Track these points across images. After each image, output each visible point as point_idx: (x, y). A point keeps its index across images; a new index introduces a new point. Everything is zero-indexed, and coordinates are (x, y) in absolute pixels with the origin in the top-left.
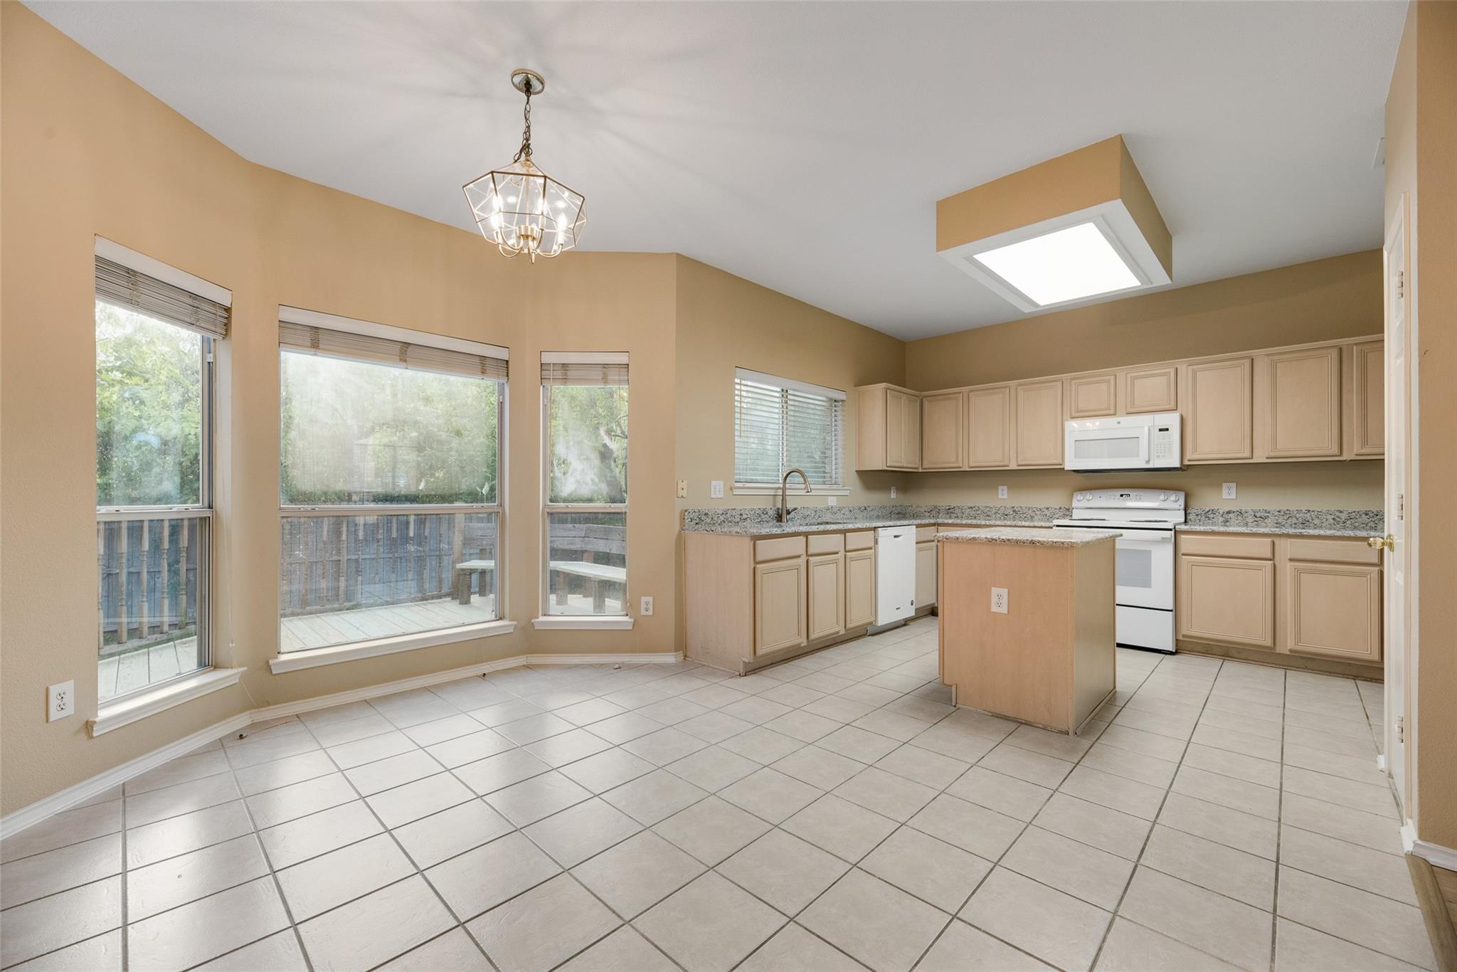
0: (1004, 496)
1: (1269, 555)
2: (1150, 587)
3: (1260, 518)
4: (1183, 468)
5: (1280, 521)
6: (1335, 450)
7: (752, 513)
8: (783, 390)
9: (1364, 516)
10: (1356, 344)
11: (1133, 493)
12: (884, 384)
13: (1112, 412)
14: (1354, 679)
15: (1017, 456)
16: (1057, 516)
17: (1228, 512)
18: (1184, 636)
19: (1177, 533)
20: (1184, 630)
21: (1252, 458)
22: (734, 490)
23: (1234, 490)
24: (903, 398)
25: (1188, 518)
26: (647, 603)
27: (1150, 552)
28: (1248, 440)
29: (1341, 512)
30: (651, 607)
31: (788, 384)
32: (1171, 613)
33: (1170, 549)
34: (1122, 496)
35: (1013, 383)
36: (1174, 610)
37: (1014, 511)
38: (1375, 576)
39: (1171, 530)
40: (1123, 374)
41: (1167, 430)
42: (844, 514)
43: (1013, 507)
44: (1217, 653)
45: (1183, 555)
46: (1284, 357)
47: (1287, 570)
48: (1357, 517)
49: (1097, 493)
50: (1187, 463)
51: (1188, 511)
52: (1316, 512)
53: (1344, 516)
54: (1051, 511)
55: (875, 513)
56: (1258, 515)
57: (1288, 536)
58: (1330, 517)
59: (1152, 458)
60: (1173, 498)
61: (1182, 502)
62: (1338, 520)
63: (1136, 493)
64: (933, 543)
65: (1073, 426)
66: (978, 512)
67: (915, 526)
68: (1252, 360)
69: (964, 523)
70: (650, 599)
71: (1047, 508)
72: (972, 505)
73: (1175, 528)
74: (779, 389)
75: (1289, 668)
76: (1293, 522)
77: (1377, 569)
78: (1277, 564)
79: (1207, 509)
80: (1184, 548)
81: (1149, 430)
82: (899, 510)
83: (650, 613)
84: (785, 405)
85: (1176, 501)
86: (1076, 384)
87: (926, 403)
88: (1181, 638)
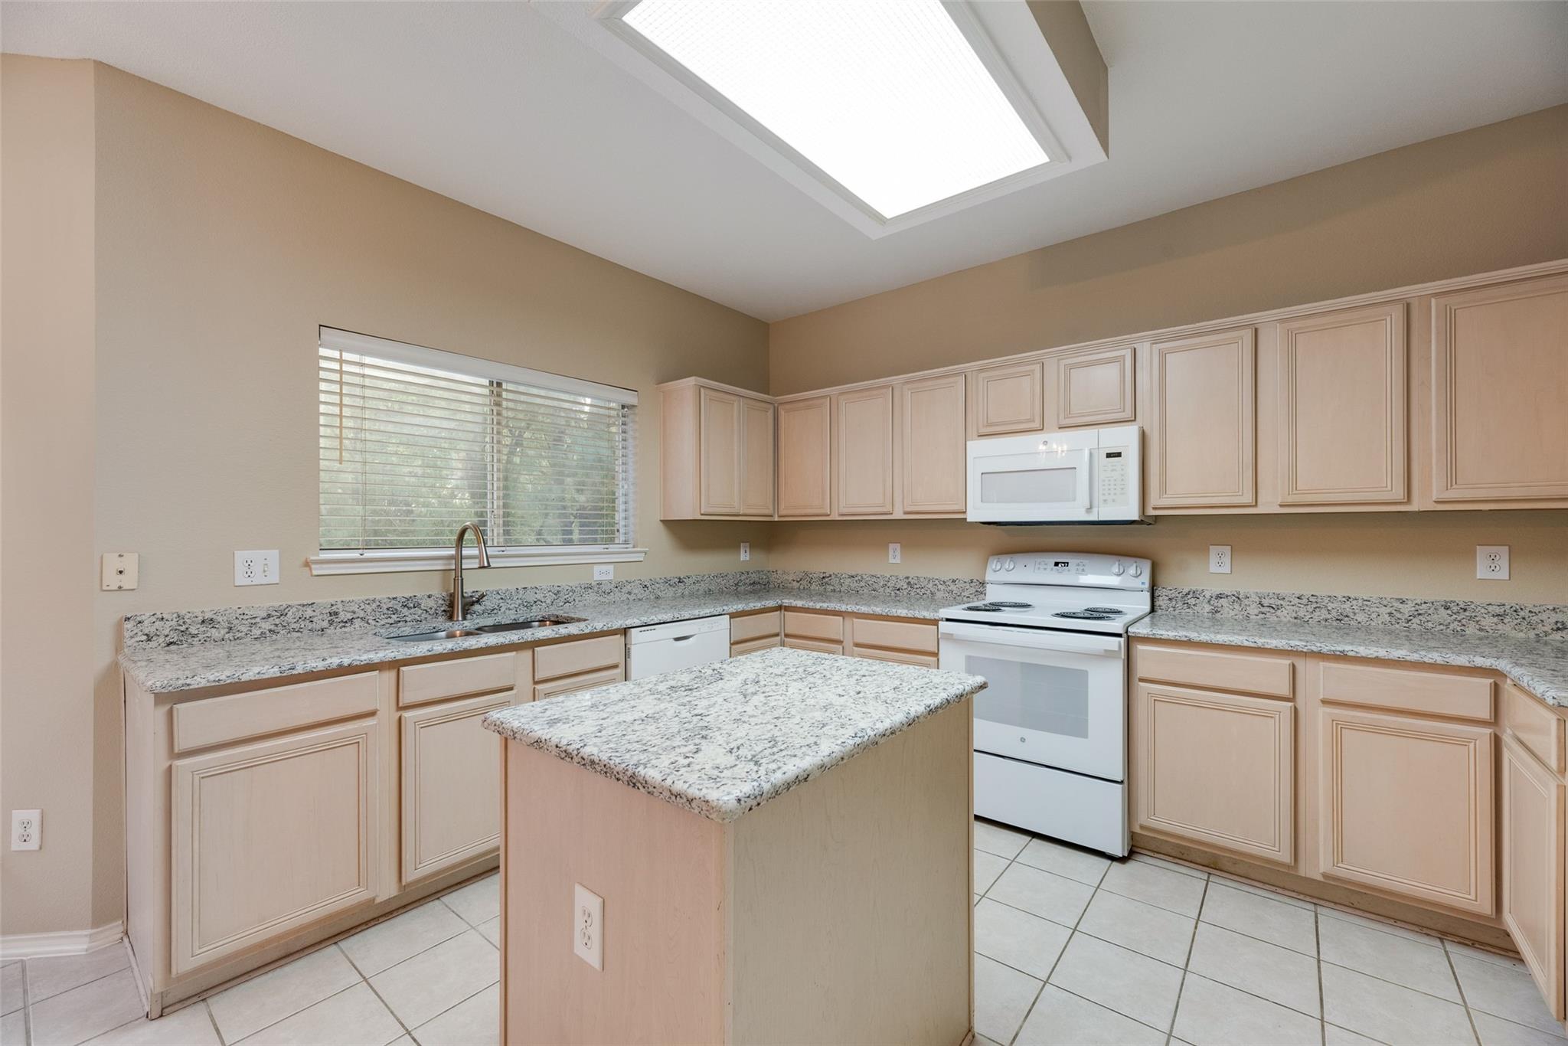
0: (894, 562)
1: (1285, 691)
2: (1085, 735)
3: (1269, 606)
4: (1146, 522)
5: (1301, 614)
6: (1399, 493)
7: (369, 609)
8: (491, 383)
9: (1442, 610)
10: (1436, 295)
11: (1073, 560)
12: (693, 378)
13: (1037, 425)
14: (1441, 940)
15: (903, 498)
16: (966, 594)
17: (1219, 597)
18: (1142, 827)
19: (1130, 640)
20: (1143, 818)
21: (1256, 505)
22: (313, 566)
23: (1227, 559)
24: (736, 404)
25: (1157, 603)
26: (25, 825)
27: (1084, 674)
28: (1249, 474)
29: (1403, 602)
30: (34, 831)
31: (500, 372)
32: (1119, 786)
33: (1117, 670)
34: (1057, 564)
35: (896, 380)
36: (1126, 782)
37: (909, 583)
38: (1485, 747)
39: (1119, 635)
40: (1055, 360)
41: (1119, 455)
42: (629, 593)
43: (908, 578)
44: (1199, 861)
45: (1141, 680)
46: (1309, 322)
47: (1318, 722)
48: (1430, 612)
49: (1021, 559)
50: (1151, 512)
51: (1157, 593)
52: (1360, 601)
53: (1407, 609)
54: (960, 585)
55: (703, 586)
56: (1266, 602)
57: (1319, 655)
58: (1384, 611)
59: (1095, 503)
60: (1132, 571)
61: (1146, 578)
62: (1398, 615)
63: (1079, 561)
64: (778, 638)
65: (977, 448)
66: (863, 584)
67: (728, 616)
68: (1256, 330)
69: (818, 607)
70: (34, 815)
71: (954, 581)
72: (854, 573)
73: (1127, 632)
74: (486, 382)
75: (1322, 902)
76: (1323, 617)
77: (1488, 731)
78: (1298, 707)
79: (1186, 590)
80: (1142, 669)
81: (1091, 454)
82: (754, 577)
83: (34, 844)
84: (495, 409)
85: (1137, 577)
86: (983, 378)
87: (782, 413)
88: (1137, 830)
